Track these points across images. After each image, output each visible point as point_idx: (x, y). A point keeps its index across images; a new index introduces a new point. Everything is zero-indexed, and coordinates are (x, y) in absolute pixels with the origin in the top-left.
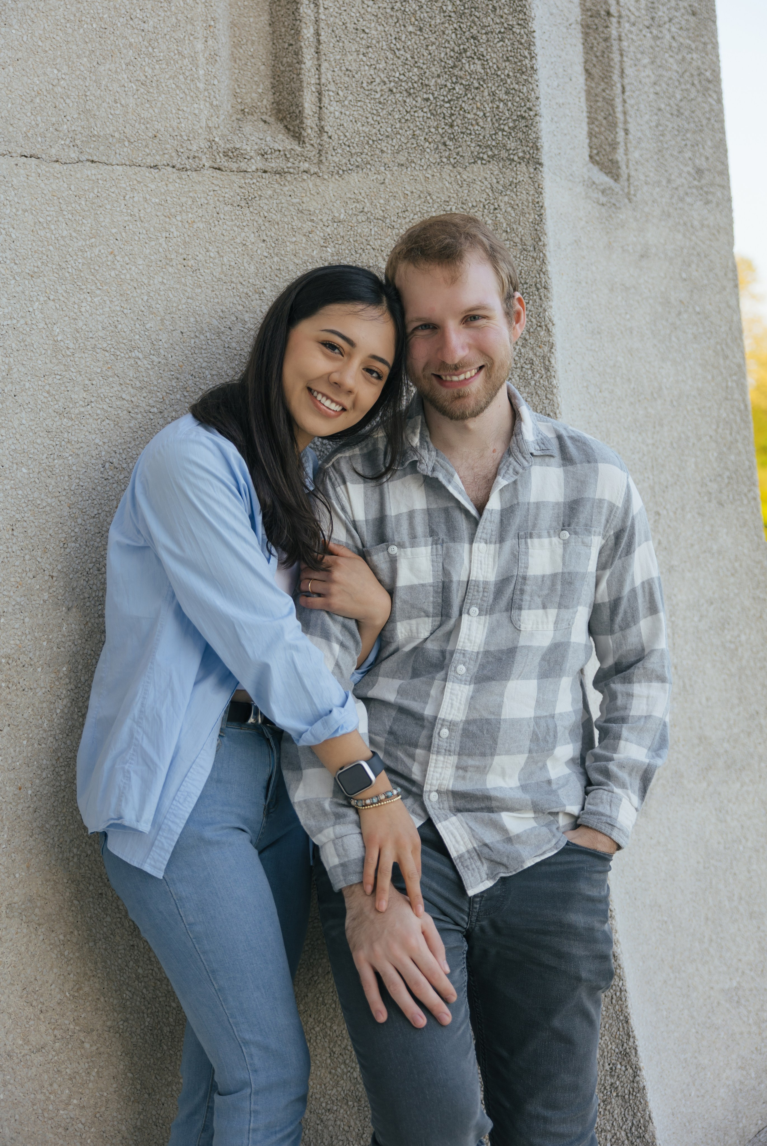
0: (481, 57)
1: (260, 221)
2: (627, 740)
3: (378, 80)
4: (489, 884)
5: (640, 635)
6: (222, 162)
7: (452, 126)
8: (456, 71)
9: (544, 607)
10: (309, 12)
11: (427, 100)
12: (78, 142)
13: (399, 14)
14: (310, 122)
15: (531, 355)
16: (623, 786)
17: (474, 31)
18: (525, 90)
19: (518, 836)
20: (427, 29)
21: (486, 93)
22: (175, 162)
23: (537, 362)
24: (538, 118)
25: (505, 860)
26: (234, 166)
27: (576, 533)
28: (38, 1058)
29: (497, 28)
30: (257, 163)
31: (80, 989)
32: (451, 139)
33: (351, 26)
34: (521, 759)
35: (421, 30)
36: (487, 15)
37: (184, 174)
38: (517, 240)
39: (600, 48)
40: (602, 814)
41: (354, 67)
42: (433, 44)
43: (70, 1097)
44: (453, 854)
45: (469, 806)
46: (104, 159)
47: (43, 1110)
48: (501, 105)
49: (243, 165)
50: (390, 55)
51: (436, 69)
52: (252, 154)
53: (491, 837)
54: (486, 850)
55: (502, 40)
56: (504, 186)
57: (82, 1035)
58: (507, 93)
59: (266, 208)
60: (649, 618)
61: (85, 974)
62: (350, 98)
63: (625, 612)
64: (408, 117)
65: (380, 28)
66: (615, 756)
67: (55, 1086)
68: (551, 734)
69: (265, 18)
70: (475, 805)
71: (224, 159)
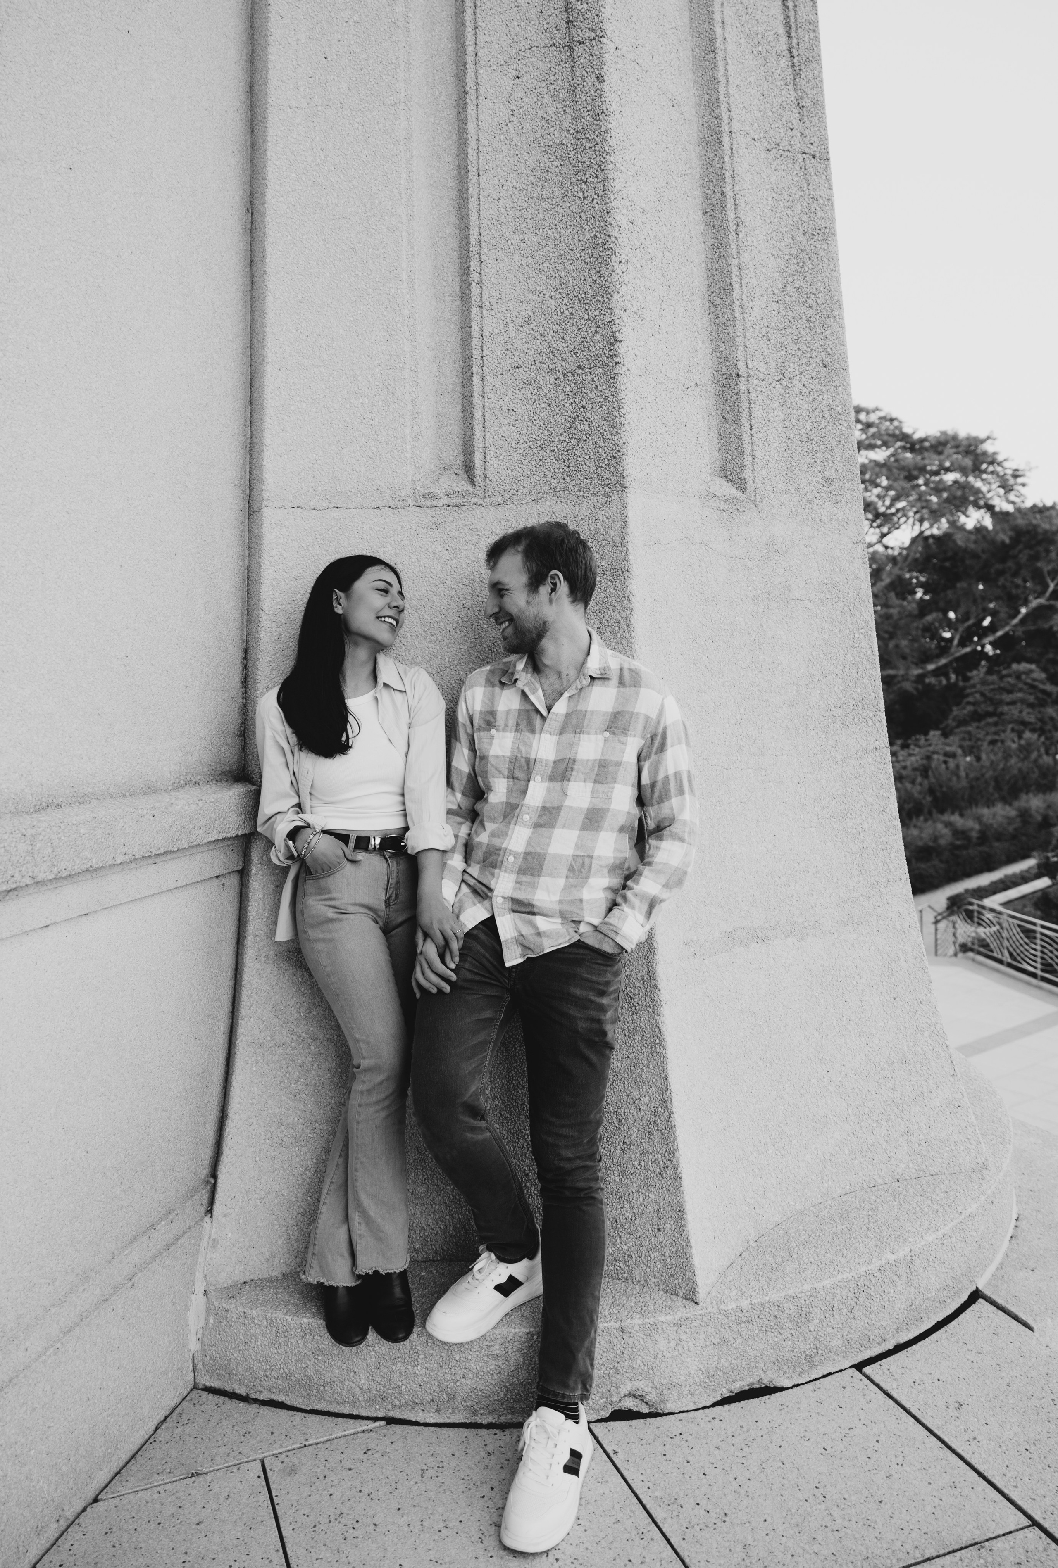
0: (588, 419)
1: (445, 538)
2: (646, 877)
3: (522, 441)
4: (521, 960)
5: (672, 808)
6: (422, 502)
7: (569, 467)
8: (572, 430)
9: (585, 781)
10: (479, 402)
11: (553, 451)
12: (328, 497)
13: (536, 397)
14: (478, 472)
15: (618, 617)
16: (633, 907)
17: (584, 403)
18: (616, 439)
19: (544, 932)
20: (553, 405)
21: (591, 443)
22: (390, 504)
23: (621, 621)
24: (624, 457)
25: (532, 946)
26: (429, 504)
27: (614, 734)
28: (280, 1050)
29: (598, 399)
30: (445, 500)
31: (310, 1012)
32: (568, 476)
33: (505, 408)
34: (561, 882)
35: (549, 405)
36: (592, 391)
37: (396, 511)
38: (610, 539)
40: (611, 924)
41: (506, 435)
42: (557, 414)
43: (299, 1077)
44: (502, 939)
45: (519, 909)
46: (345, 505)
47: (281, 1082)
48: (600, 450)
49: (435, 503)
50: (530, 424)
51: (559, 430)
52: (441, 495)
53: (526, 930)
54: (521, 938)
55: (601, 407)
56: (602, 504)
57: (310, 1041)
58: (604, 442)
59: (449, 529)
60: (679, 797)
61: (314, 1004)
62: (504, 454)
63: (661, 791)
64: (541, 463)
65: (524, 407)
66: (635, 887)
67: (290, 1069)
68: (586, 867)
69: (459, 408)
70: (524, 910)
71: (423, 500)
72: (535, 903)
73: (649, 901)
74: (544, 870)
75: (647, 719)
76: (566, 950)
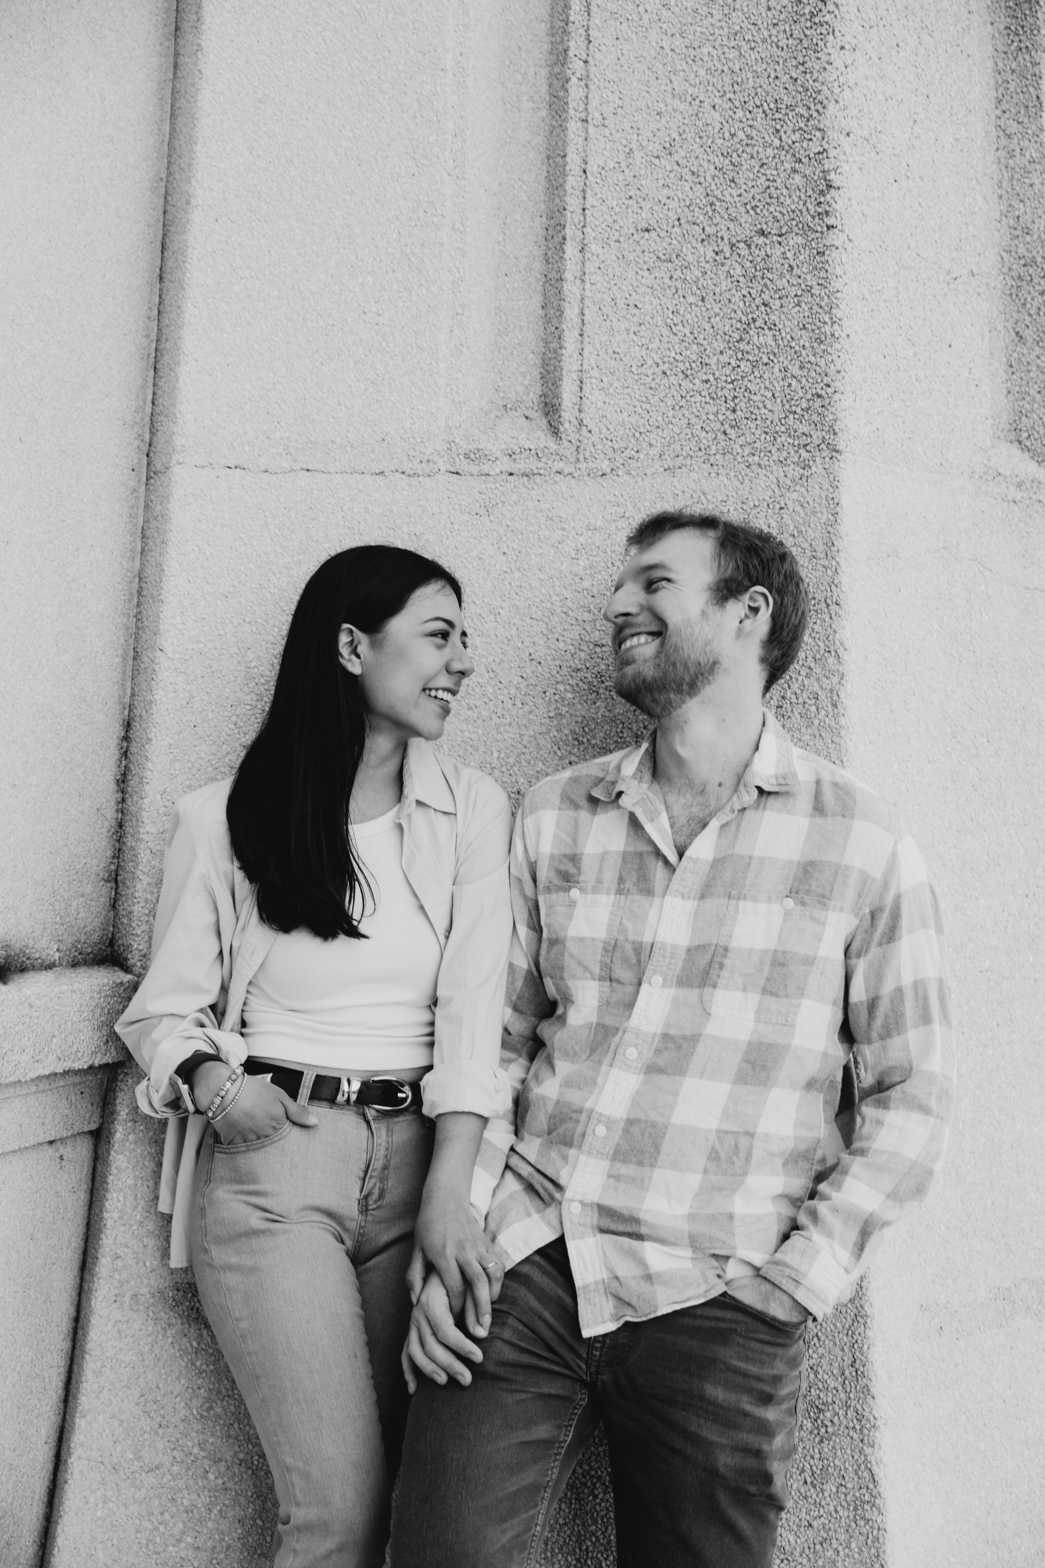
0: (773, 327)
1: (502, 532)
2: (855, 1177)
3: (650, 362)
4: (612, 1327)
5: (907, 1049)
6: (463, 465)
7: (734, 411)
8: (742, 346)
9: (745, 990)
10: (574, 289)
11: (707, 381)
12: (292, 450)
13: (679, 284)
14: (568, 414)
15: (816, 688)
16: (829, 1234)
17: (766, 297)
18: (822, 363)
19: (659, 1275)
20: (710, 299)
21: (776, 370)
22: (404, 468)
23: (822, 695)
24: (837, 396)
25: (634, 1301)
26: (475, 469)
27: (803, 903)
28: (150, 1480)
29: (793, 291)
30: (506, 464)
31: (211, 1408)
32: (732, 427)
33: (621, 302)
34: (695, 1179)
35: (703, 300)
36: (781, 276)
37: (414, 481)
38: (806, 545)
39: (1035, 304)
40: (787, 1266)
41: (622, 349)
42: (717, 315)
43: (183, 1533)
44: (578, 1282)
45: (613, 1227)
46: (321, 467)
47: (149, 1541)
48: (794, 382)
49: (486, 469)
50: (665, 332)
51: (719, 345)
52: (498, 454)
53: (626, 1269)
54: (615, 1284)
55: (798, 305)
56: (793, 481)
57: (207, 1463)
58: (801, 368)
59: (509, 515)
60: (922, 1029)
61: (219, 1392)
62: (616, 384)
63: (887, 1016)
64: (683, 403)
65: (656, 302)
66: (834, 1194)
67: (167, 1516)
68: (743, 1155)
69: (538, 299)
70: (621, 1228)
71: (465, 462)
72: (642, 1216)
73: (860, 1224)
74: (663, 1156)
75: (865, 878)
76: (699, 1312)
